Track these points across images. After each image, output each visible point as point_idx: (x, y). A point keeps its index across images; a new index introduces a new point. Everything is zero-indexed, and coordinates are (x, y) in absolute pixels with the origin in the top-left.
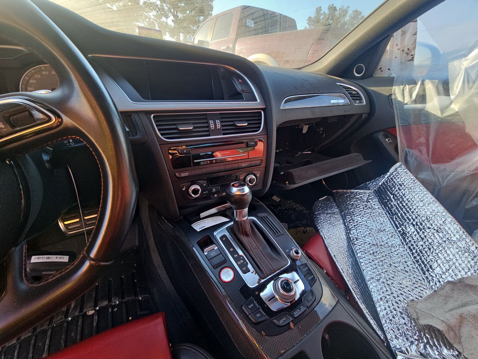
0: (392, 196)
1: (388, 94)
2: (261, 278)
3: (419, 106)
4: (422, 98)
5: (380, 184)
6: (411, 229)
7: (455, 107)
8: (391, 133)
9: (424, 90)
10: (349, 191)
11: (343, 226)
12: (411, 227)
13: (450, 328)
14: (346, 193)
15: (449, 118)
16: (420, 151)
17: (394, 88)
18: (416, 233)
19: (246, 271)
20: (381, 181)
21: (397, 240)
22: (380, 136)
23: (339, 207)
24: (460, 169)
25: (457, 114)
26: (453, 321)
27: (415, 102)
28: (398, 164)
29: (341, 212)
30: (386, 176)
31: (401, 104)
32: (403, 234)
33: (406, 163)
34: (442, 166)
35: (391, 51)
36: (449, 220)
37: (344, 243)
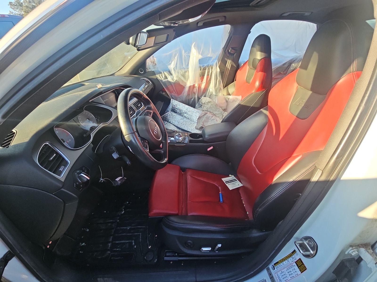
0: (176, 109)
1: (156, 78)
2: (174, 138)
3: (166, 80)
4: (166, 78)
5: (171, 108)
6: (185, 115)
7: (175, 79)
8: (164, 91)
9: (165, 75)
10: (164, 115)
11: (172, 124)
12: (185, 114)
13: (203, 125)
14: (164, 116)
15: (175, 82)
16: (174, 93)
17: (156, 75)
18: (187, 115)
19: (170, 139)
20: (170, 107)
21: (185, 119)
22: (161, 93)
23: (166, 121)
24: (184, 95)
25: (176, 80)
26: (202, 124)
27: (165, 79)
28: (172, 100)
29: (168, 122)
30: (171, 105)
31: (161, 80)
32: (185, 117)
33: (173, 99)
34: (181, 96)
35: (148, 63)
36: (190, 108)
37: (176, 128)
